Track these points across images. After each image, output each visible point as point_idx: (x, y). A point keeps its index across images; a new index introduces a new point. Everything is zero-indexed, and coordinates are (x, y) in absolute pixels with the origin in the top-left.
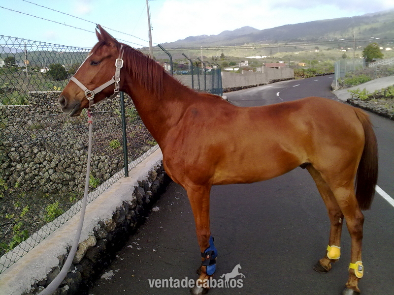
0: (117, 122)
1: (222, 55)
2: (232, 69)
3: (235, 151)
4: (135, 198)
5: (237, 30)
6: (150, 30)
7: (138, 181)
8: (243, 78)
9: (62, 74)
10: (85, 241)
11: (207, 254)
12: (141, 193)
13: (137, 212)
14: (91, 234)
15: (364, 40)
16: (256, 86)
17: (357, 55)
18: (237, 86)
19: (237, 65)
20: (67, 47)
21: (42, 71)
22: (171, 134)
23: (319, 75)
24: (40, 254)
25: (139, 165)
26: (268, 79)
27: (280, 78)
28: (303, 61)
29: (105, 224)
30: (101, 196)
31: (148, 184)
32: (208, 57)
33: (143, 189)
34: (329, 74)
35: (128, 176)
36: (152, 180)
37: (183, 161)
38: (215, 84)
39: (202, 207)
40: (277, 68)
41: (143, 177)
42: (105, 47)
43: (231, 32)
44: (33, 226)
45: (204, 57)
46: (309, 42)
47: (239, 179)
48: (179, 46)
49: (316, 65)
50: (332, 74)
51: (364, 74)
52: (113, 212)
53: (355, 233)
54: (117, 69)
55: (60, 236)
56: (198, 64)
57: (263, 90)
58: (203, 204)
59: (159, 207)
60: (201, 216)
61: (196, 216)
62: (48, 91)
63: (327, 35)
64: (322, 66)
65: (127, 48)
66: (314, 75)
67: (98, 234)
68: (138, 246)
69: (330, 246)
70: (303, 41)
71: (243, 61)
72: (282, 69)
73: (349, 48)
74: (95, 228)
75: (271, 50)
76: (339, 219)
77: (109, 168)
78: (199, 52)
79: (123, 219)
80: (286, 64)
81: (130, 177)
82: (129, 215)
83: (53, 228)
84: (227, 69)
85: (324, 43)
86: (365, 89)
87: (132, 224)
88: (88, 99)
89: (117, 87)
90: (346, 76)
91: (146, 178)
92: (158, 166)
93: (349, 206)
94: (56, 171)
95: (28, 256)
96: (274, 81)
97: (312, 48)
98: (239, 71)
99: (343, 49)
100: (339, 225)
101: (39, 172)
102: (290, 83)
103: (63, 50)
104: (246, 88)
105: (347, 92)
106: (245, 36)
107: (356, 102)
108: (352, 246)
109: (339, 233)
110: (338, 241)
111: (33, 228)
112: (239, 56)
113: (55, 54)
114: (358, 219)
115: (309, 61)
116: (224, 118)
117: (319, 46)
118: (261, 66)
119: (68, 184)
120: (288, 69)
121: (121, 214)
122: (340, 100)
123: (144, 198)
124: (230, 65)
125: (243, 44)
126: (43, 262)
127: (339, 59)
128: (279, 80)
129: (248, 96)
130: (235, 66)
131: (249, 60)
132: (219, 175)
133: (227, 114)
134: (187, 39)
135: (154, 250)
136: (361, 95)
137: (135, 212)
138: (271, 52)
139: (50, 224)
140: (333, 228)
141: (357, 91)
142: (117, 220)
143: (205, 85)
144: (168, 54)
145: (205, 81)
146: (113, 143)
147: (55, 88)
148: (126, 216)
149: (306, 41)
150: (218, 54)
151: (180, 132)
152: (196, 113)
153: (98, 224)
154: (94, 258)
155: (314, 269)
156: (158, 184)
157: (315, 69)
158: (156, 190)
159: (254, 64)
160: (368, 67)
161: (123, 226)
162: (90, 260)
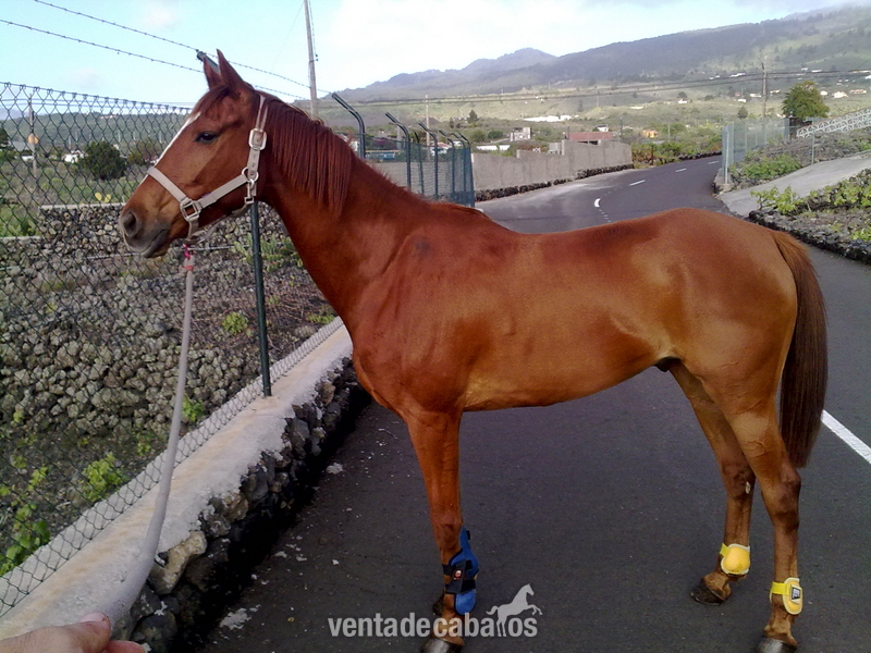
0: (238, 271)
1: (473, 115)
2: (494, 148)
3: (513, 334)
4: (289, 443)
5: (506, 58)
6: (312, 62)
7: (293, 406)
8: (519, 167)
9: (114, 164)
10: (182, 544)
11: (455, 568)
12: (301, 432)
13: (294, 475)
14: (194, 528)
15: (786, 76)
16: (549, 185)
17: (772, 110)
18: (507, 185)
19: (505, 137)
20: (134, 103)
21: (68, 158)
22: (369, 297)
23: (686, 158)
24: (82, 574)
25: (294, 369)
26: (576, 169)
27: (601, 166)
28: (653, 127)
29: (225, 503)
30: (212, 442)
31: (316, 413)
32: (441, 120)
33: (305, 423)
34: (709, 155)
35: (270, 394)
36: (324, 403)
37: (398, 358)
38: (457, 183)
39: (442, 462)
40: (595, 143)
41: (303, 396)
42: (227, 101)
43: (492, 61)
44: (58, 511)
45: (432, 121)
46: (665, 82)
47: (523, 397)
48: (376, 96)
49: (680, 136)
50: (715, 154)
51: (787, 153)
52: (242, 477)
53: (780, 515)
54: (252, 152)
55: (125, 533)
56: (419, 137)
57: (562, 195)
58: (445, 454)
59: (341, 463)
60: (439, 483)
61: (430, 482)
62: (82, 205)
63: (705, 66)
64: (693, 136)
65: (273, 101)
66: (676, 158)
67: (209, 527)
68: (299, 552)
69: (727, 545)
70: (652, 79)
71: (520, 129)
72: (605, 145)
73: (752, 95)
74: (202, 513)
75: (581, 102)
76: (744, 485)
77: (223, 377)
78: (421, 109)
79: (263, 491)
80: (615, 133)
81: (274, 398)
82: (277, 483)
83: (109, 515)
84: (483, 148)
85: (697, 84)
86: (789, 188)
87: (284, 504)
88: (187, 218)
89: (251, 193)
90: (748, 160)
91: (312, 398)
92: (337, 371)
93: (766, 454)
94: (103, 386)
95: (57, 579)
96: (589, 174)
97: (672, 95)
98: (511, 152)
99: (740, 97)
100: (744, 499)
101: (65, 388)
102: (621, 176)
103: (116, 111)
104: (525, 189)
105: (750, 196)
106: (522, 70)
107: (769, 219)
108: (775, 545)
109: (745, 517)
110: (744, 534)
111: (56, 515)
112: (510, 118)
113: (97, 120)
114: (787, 484)
115: (665, 126)
116: (488, 259)
117: (687, 91)
118: (558, 140)
119: (132, 415)
120: (619, 146)
121: (258, 481)
122: (733, 214)
123: (308, 445)
124: (489, 137)
125: (520, 88)
126: (90, 593)
127: (732, 118)
128: (599, 172)
129: (532, 209)
130: (500, 141)
131: (531, 125)
132: (479, 388)
133: (493, 250)
134: (394, 79)
135: (335, 562)
136: (779, 204)
137: (290, 477)
138: (581, 105)
139: (101, 506)
140: (733, 505)
141: (772, 194)
142: (250, 495)
143: (437, 186)
144: (356, 115)
145: (436, 176)
146: (231, 320)
147: (98, 196)
148: (270, 486)
149: (658, 79)
150: (463, 113)
151: (391, 291)
152: (427, 248)
153: (209, 504)
154: (204, 581)
155: (693, 598)
156: (337, 412)
157: (678, 144)
158: (334, 425)
159: (544, 135)
160: (796, 138)
161: (265, 508)
162: (194, 587)
